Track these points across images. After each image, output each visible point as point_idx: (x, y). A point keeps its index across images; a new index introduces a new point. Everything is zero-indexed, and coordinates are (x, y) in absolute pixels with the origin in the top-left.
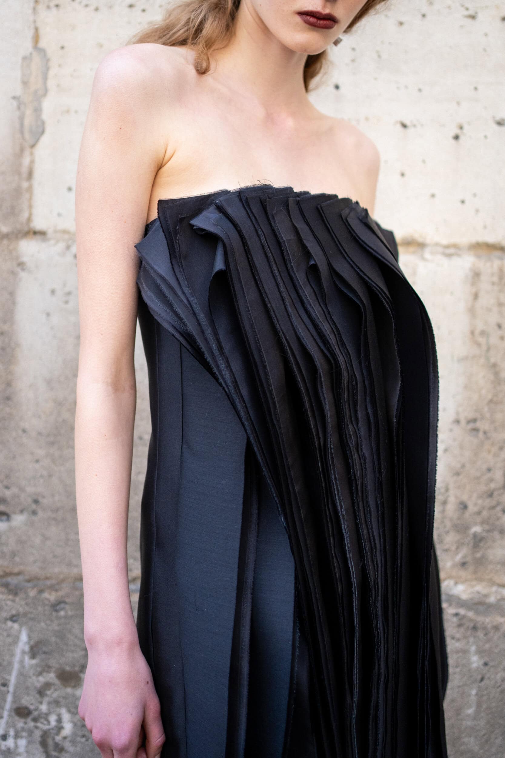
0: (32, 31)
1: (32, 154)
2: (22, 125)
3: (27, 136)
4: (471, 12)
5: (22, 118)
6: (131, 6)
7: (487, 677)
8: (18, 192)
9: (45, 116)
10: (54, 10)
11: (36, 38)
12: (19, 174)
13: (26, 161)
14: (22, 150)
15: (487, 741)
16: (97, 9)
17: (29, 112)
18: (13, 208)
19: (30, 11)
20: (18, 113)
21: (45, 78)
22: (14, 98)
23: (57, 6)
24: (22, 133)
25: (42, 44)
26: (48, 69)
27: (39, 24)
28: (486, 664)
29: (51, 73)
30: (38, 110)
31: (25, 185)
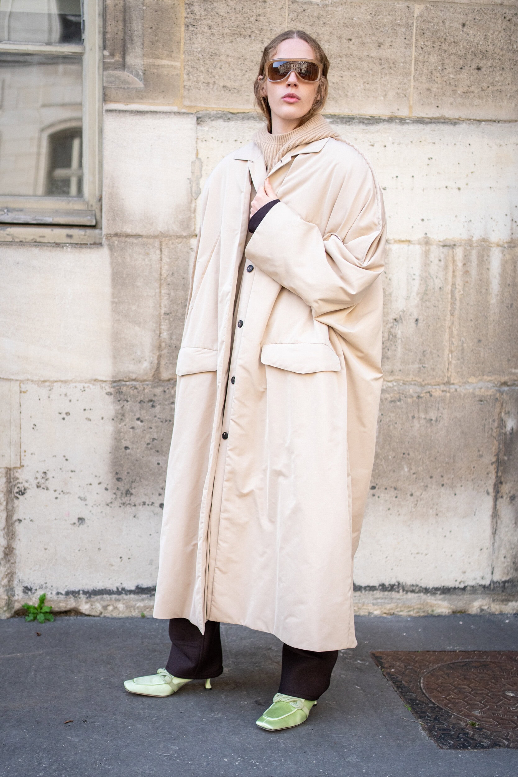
0: (196, 151)
1: (195, 202)
2: (191, 190)
3: (194, 195)
4: (372, 143)
5: (191, 188)
6: (236, 141)
7: (382, 420)
8: (190, 219)
9: (201, 187)
10: (205, 142)
11: (197, 154)
12: (190, 211)
13: (193, 205)
14: (191, 201)
15: (383, 448)
16: (222, 142)
17: (194, 185)
18: (188, 225)
19: (194, 143)
20: (190, 185)
21: (201, 171)
22: (188, 179)
23: (206, 140)
24: (192, 194)
25: (199, 156)
26: (202, 167)
27: (198, 148)
28: (382, 415)
29: (203, 168)
30: (198, 184)
31: (193, 215)
